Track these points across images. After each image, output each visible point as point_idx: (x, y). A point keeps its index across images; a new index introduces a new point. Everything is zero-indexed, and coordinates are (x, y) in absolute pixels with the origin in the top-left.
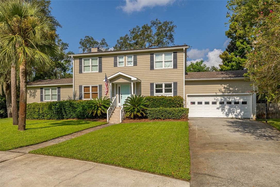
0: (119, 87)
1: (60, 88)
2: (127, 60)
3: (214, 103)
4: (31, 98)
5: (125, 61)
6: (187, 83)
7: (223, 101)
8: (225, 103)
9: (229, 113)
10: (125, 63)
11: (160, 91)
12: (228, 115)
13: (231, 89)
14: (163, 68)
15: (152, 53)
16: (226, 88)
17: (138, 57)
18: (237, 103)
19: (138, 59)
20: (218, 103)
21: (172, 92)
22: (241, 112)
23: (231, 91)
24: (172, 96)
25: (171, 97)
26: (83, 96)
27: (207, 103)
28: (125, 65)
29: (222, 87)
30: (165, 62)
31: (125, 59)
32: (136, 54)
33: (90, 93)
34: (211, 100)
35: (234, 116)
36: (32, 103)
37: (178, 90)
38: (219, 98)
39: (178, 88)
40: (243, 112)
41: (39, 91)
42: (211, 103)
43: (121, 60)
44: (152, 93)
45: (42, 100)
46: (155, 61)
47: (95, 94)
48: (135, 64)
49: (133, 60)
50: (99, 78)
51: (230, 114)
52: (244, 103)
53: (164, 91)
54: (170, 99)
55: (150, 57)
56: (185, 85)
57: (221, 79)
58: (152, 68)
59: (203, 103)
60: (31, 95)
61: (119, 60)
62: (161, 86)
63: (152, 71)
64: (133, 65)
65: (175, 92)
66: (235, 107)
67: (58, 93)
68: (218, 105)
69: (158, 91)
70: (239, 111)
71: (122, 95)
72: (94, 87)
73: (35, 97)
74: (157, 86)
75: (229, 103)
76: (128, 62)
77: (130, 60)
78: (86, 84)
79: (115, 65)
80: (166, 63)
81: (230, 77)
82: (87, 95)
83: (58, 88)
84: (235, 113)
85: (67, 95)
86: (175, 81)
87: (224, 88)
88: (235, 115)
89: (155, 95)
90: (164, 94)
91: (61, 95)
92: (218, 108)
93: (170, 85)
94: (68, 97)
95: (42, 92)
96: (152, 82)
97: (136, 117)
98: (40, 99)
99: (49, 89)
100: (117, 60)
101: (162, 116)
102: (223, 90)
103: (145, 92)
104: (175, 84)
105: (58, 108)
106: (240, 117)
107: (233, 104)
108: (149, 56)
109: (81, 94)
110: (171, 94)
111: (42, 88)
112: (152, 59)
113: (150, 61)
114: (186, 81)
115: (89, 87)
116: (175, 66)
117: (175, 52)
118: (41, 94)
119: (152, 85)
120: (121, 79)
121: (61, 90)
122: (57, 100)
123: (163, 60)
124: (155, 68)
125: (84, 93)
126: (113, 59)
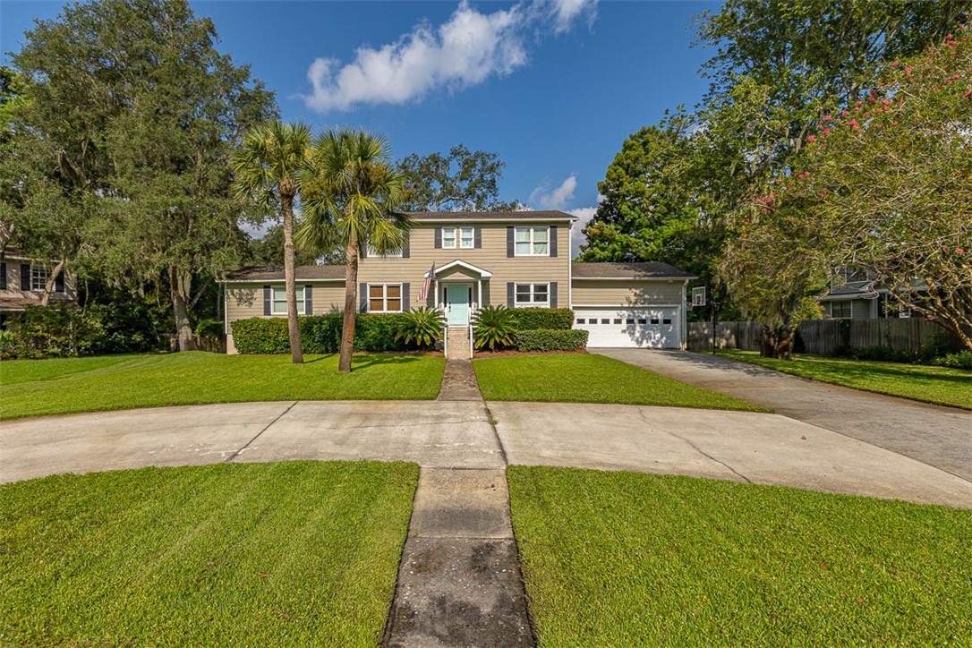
0: (445, 289)
1: (311, 286)
2: (461, 237)
3: (618, 321)
4: (240, 306)
5: (458, 238)
6: (576, 284)
7: (631, 318)
8: (636, 321)
9: (642, 339)
10: (458, 242)
11: (527, 298)
12: (641, 342)
13: (646, 296)
14: (532, 254)
15: (510, 226)
16: (639, 295)
17: (484, 231)
18: (655, 322)
19: (483, 236)
20: (624, 321)
21: (546, 300)
22: (662, 337)
23: (645, 299)
24: (549, 307)
25: (546, 309)
26: (369, 306)
27: (606, 321)
28: (458, 245)
29: (630, 294)
30: (535, 243)
31: (458, 234)
32: (479, 226)
33: (382, 300)
34: (612, 315)
35: (651, 345)
36: (249, 318)
37: (558, 297)
38: (625, 313)
39: (558, 293)
40: (664, 338)
41: (260, 293)
42: (612, 321)
43: (449, 235)
44: (510, 301)
45: (267, 311)
46: (515, 241)
47: (393, 303)
48: (478, 244)
49: (473, 237)
50: (403, 269)
51: (645, 341)
52: (667, 322)
53: (532, 297)
54: (543, 312)
55: (506, 232)
56: (572, 287)
57: (631, 278)
58: (510, 253)
59: (599, 321)
60: (240, 299)
61: (444, 234)
62: (527, 288)
63: (511, 260)
64: (473, 247)
65: (554, 302)
66: (652, 329)
67: (306, 298)
68: (624, 325)
69: (520, 298)
70: (658, 335)
71: (451, 305)
72: (393, 289)
73: (252, 303)
74: (520, 288)
75: (642, 321)
76: (463, 239)
77: (467, 235)
78: (374, 280)
79: (438, 244)
80: (537, 246)
81: (645, 276)
82: (377, 304)
83: (307, 286)
84: (653, 340)
85: (330, 302)
86: (554, 280)
87: (635, 294)
88: (653, 343)
89: (516, 306)
90: (532, 304)
91: (313, 302)
92: (624, 331)
93: (543, 288)
94: (330, 306)
95: (267, 296)
96: (510, 280)
97: (499, 347)
98: (263, 310)
99: (284, 289)
100: (441, 235)
101: (544, 345)
102: (633, 298)
103: (498, 300)
104: (554, 285)
105: (326, 331)
106: (660, 346)
107: (649, 323)
108: (504, 231)
109: (363, 302)
110: (546, 305)
111: (267, 287)
112: (510, 237)
113: (506, 240)
114: (572, 280)
115: (382, 287)
116: (554, 253)
117: (554, 226)
118: (265, 298)
119: (510, 285)
120: (458, 274)
121: (313, 292)
122: (304, 313)
123: (532, 240)
124: (515, 255)
125: (371, 300)
126: (434, 233)
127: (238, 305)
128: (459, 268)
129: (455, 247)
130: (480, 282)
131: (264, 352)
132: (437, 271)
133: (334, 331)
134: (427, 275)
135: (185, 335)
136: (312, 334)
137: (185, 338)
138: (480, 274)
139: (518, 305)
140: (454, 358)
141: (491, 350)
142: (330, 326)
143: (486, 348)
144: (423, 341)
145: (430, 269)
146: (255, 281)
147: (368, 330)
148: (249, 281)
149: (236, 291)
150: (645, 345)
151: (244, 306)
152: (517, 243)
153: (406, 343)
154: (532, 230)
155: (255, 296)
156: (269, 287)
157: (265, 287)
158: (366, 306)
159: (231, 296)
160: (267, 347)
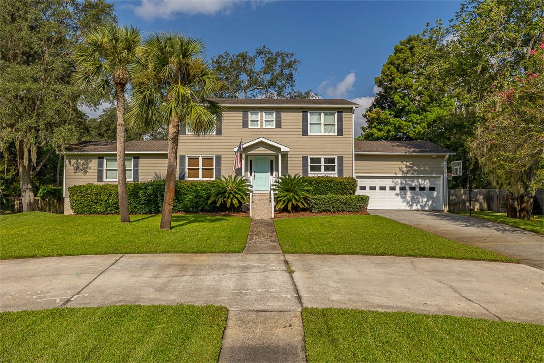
0: (251, 161)
1: (138, 158)
2: (264, 119)
3: (393, 188)
4: (77, 174)
5: (262, 120)
6: (358, 157)
7: (403, 185)
8: (407, 187)
9: (413, 203)
10: (262, 123)
11: (319, 169)
12: (412, 205)
13: (415, 168)
14: (322, 134)
15: (304, 111)
16: (409, 167)
17: (283, 115)
18: (422, 189)
19: (282, 118)
20: (398, 188)
21: (334, 171)
22: (428, 201)
23: (415, 170)
24: (336, 176)
25: (334, 178)
26: (187, 175)
27: (383, 188)
28: (262, 125)
29: (403, 165)
30: (324, 125)
31: (262, 117)
32: (279, 110)
33: (199, 169)
34: (388, 183)
35: (419, 207)
36: (85, 184)
37: (344, 168)
39: (344, 165)
40: (430, 202)
41: (94, 163)
42: (388, 188)
43: (254, 117)
44: (305, 172)
45: (100, 178)
46: (309, 122)
47: (208, 172)
48: (278, 125)
49: (274, 119)
50: (216, 144)
51: (415, 205)
52: (432, 189)
53: (323, 168)
54: (331, 180)
55: (301, 115)
56: (355, 161)
57: (403, 154)
58: (305, 132)
59: (378, 188)
60: (77, 168)
61: (251, 117)
62: (318, 161)
63: (305, 138)
64: (274, 127)
65: (340, 172)
66: (420, 195)
67: (134, 167)
68: (398, 190)
69: (313, 169)
70: (425, 199)
71: (256, 174)
72: (208, 160)
73: (86, 172)
74: (313, 161)
75: (413, 188)
76: (266, 121)
77: (269, 118)
78: (192, 153)
79: (245, 125)
80: (326, 127)
81: (413, 152)
82: (194, 172)
83: (134, 158)
84: (421, 203)
85: (153, 171)
86: (340, 154)
87: (406, 167)
88: (421, 206)
89: (309, 176)
90: (322, 173)
91: (140, 171)
92: (397, 194)
93: (332, 161)
94: (154, 174)
95: (100, 165)
96: (305, 154)
97: (296, 209)
98: (96, 177)
99: (115, 160)
100: (247, 118)
101: (333, 207)
102: (405, 169)
103: (295, 170)
104: (341, 159)
106: (427, 208)
107: (418, 189)
108: (300, 115)
109: (182, 170)
110: (334, 174)
111: (100, 158)
112: (305, 120)
113: (301, 121)
114: (355, 155)
115: (198, 159)
116: (340, 132)
117: (340, 111)
118: (98, 167)
119: (305, 159)
120: (262, 149)
121: (140, 162)
122: (132, 180)
123: (322, 122)
124: (309, 134)
125: (189, 169)
126: (242, 115)
127: (75, 172)
128: (262, 144)
129: (259, 127)
130: (280, 156)
131: (96, 212)
132: (244, 146)
133: (156, 195)
134: (236, 150)
135: (28, 198)
136: (138, 197)
137: (28, 201)
138: (279, 149)
139: (311, 174)
140: (258, 218)
141: (289, 212)
142: (154, 191)
143: (285, 210)
144: (232, 204)
145: (239, 145)
146: (91, 153)
147: (186, 194)
148: (85, 153)
149: (73, 162)
150: (414, 207)
151: (80, 174)
152: (310, 124)
153: (218, 205)
154: (322, 115)
155: (89, 166)
156: (102, 158)
157: (99, 158)
158: (184, 175)
159: (68, 166)
160: (99, 208)
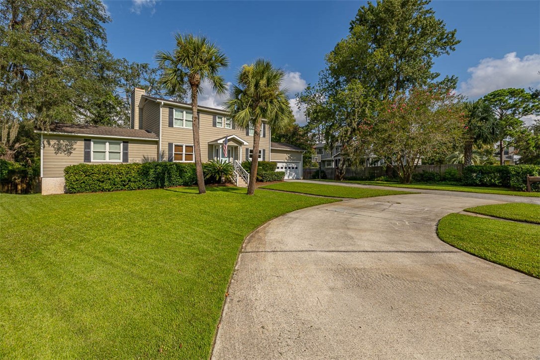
1: (127, 142)
3: (282, 168)
4: (59, 154)
6: (273, 151)
8: (288, 168)
10: (224, 125)
13: (290, 157)
18: (293, 168)
20: (284, 168)
21: (261, 158)
23: (291, 159)
24: (262, 161)
26: (174, 158)
29: (286, 156)
31: (224, 121)
33: (182, 154)
35: (292, 178)
37: (266, 156)
38: (285, 164)
39: (266, 154)
40: (296, 174)
41: (80, 145)
42: (280, 168)
43: (220, 120)
44: (247, 158)
45: (87, 159)
46: (249, 128)
47: (189, 157)
48: (234, 127)
49: (231, 123)
51: (290, 176)
52: (296, 168)
56: (271, 152)
57: (287, 149)
58: (247, 133)
60: (59, 149)
63: (248, 137)
64: (231, 128)
65: (264, 158)
66: (292, 171)
67: (123, 150)
70: (294, 173)
72: (189, 148)
73: (71, 153)
74: (251, 151)
75: (289, 168)
76: (227, 124)
78: (178, 142)
79: (214, 125)
82: (179, 156)
83: (124, 142)
84: (292, 176)
85: (142, 154)
86: (264, 148)
87: (288, 156)
91: (129, 154)
93: (260, 152)
94: (142, 156)
95: (87, 147)
96: (247, 147)
98: (83, 158)
99: (105, 143)
100: (216, 120)
102: (288, 158)
104: (264, 151)
106: (295, 178)
107: (291, 168)
111: (87, 140)
114: (271, 149)
115: (182, 146)
116: (264, 135)
117: (264, 123)
118: (85, 148)
120: (231, 142)
121: (129, 146)
122: (121, 161)
125: (175, 154)
126: (212, 118)
127: (55, 153)
146: (79, 135)
147: (186, 172)
148: (73, 134)
149: (52, 142)
150: (290, 178)
151: (62, 155)
153: (217, 180)
155: (74, 146)
156: (90, 140)
157: (85, 140)
158: (172, 158)
159: (47, 146)
